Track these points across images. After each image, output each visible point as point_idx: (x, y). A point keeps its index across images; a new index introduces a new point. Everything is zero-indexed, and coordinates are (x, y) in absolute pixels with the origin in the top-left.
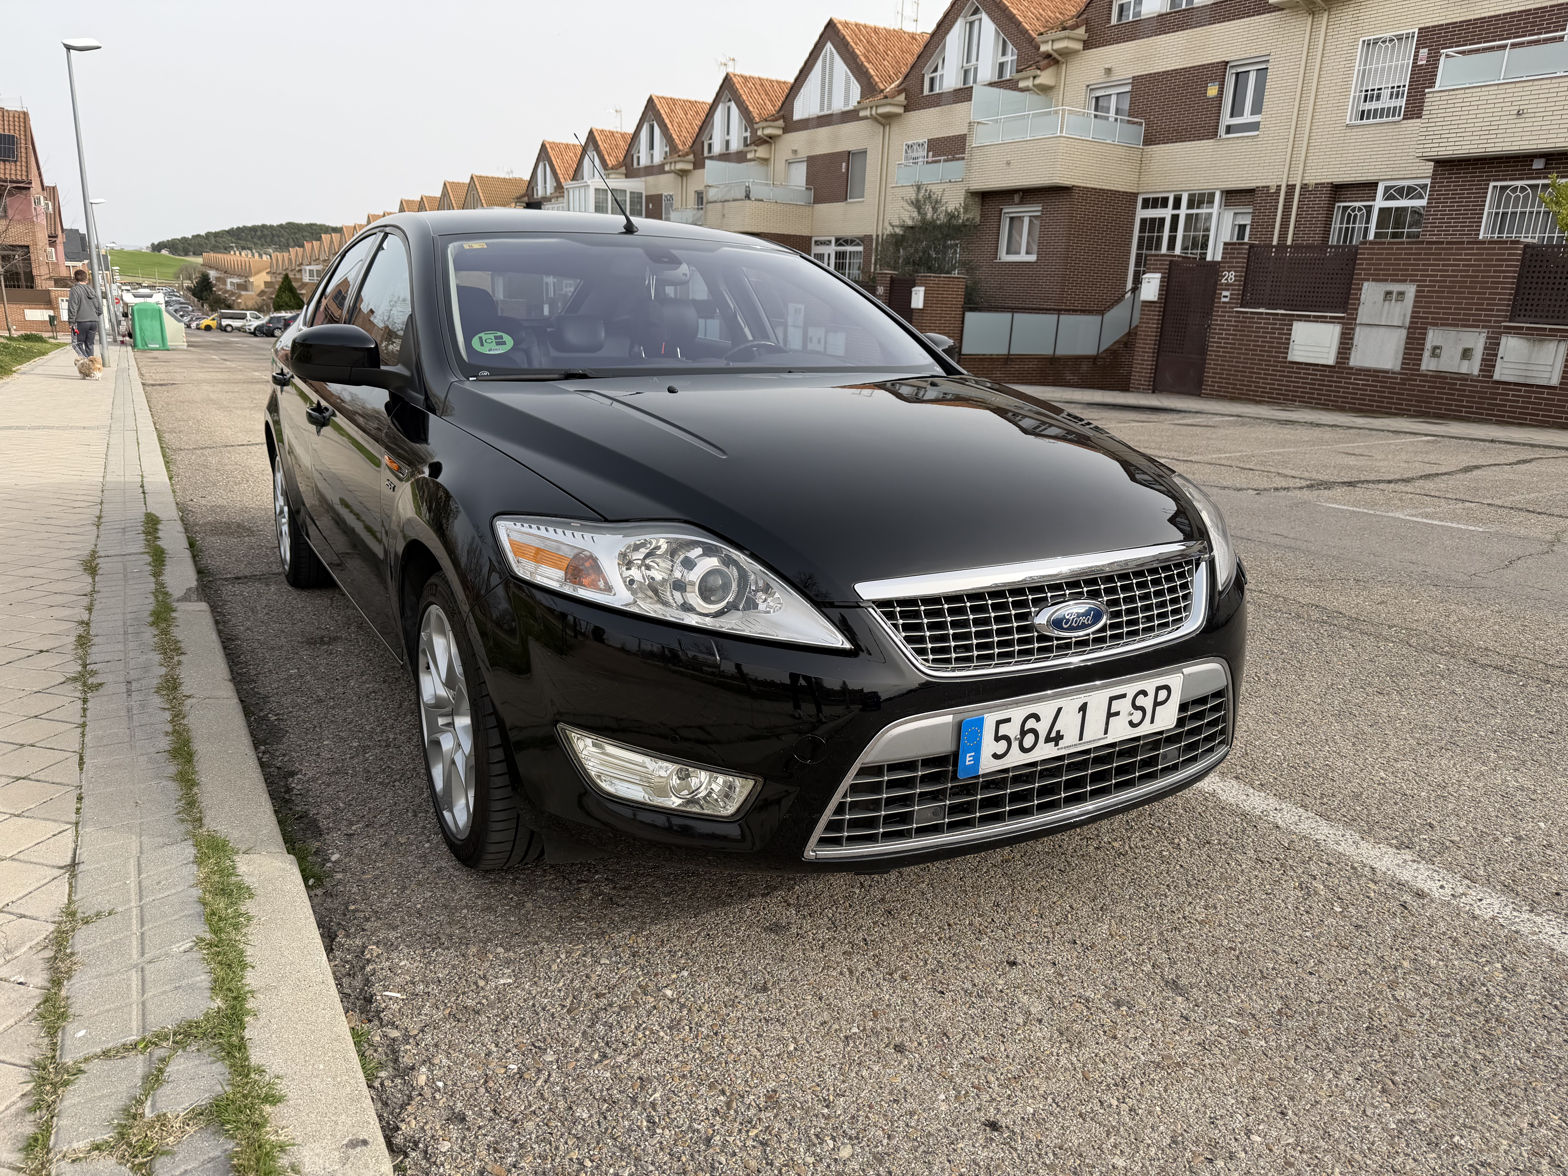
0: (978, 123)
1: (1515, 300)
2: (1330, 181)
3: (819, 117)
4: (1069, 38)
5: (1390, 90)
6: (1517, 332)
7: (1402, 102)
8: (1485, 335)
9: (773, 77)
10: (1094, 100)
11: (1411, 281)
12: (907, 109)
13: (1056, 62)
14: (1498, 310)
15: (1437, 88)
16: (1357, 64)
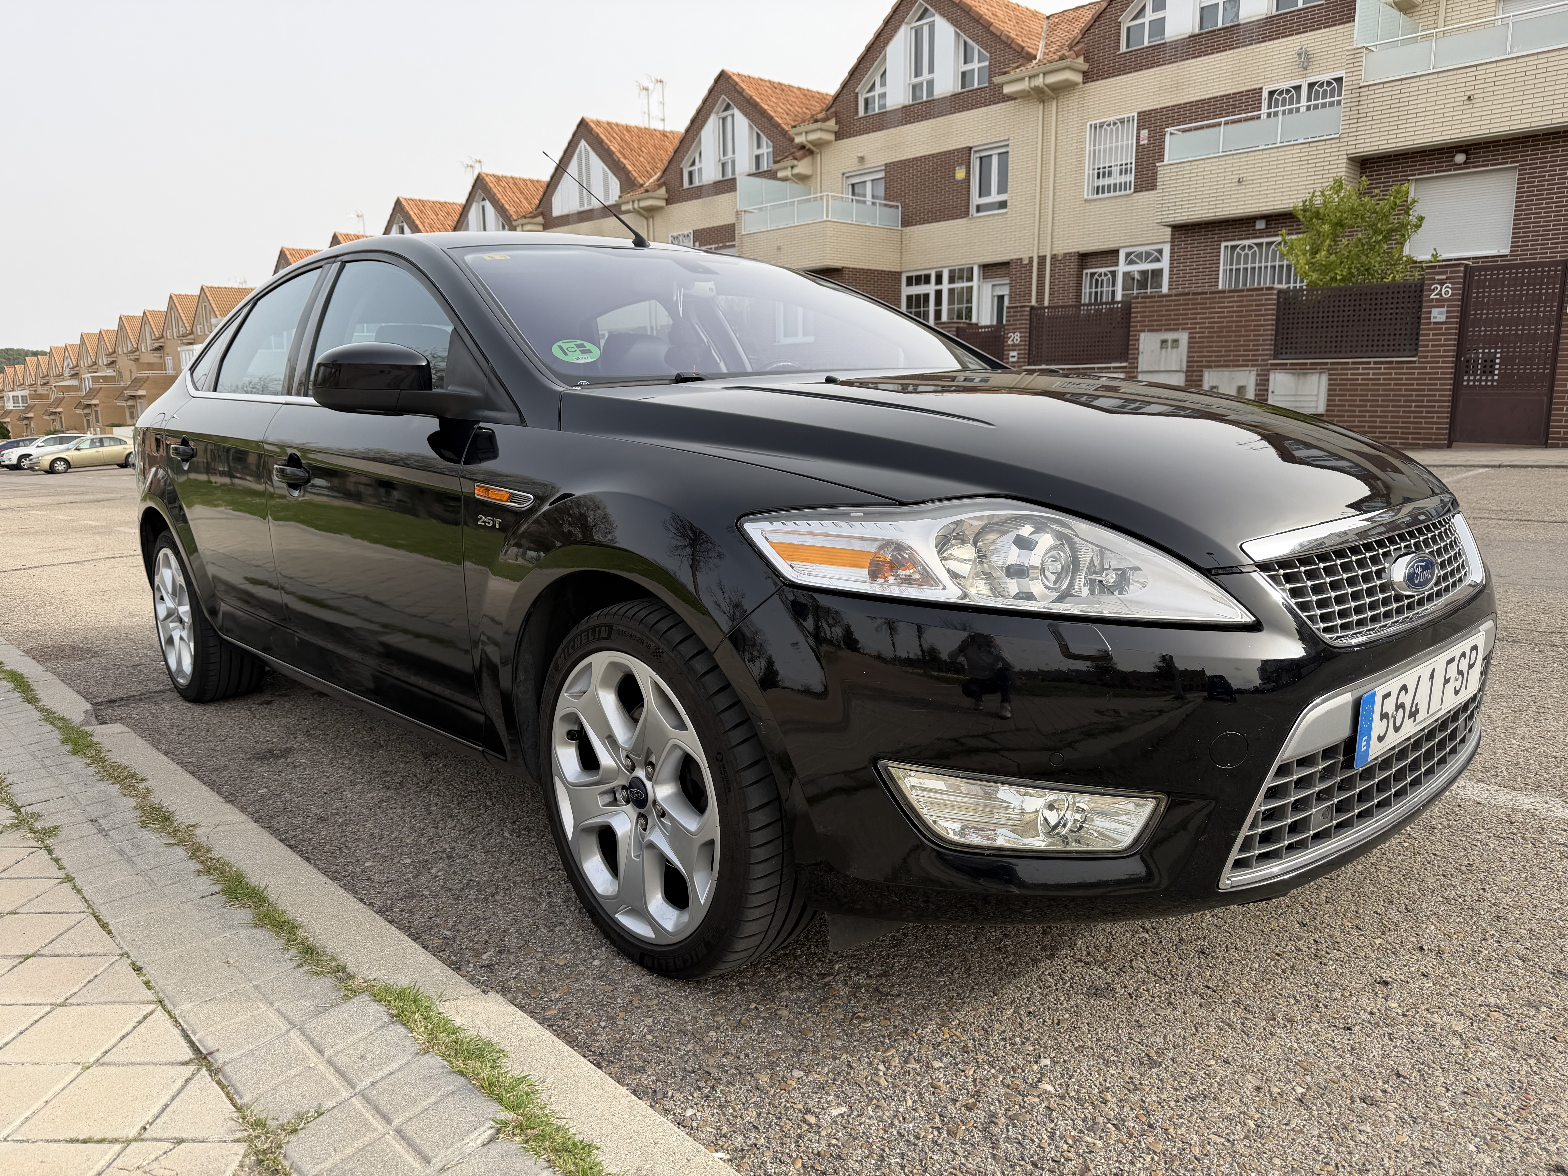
0: (745, 211)
1: (1276, 340)
2: (1076, 250)
3: (580, 213)
4: (821, 130)
5: (1119, 167)
6: (1282, 367)
7: (1131, 178)
8: (1254, 373)
9: (526, 176)
10: (850, 187)
11: (1183, 329)
12: (669, 201)
13: (811, 152)
14: (1263, 350)
15: (1166, 162)
16: (1087, 145)
